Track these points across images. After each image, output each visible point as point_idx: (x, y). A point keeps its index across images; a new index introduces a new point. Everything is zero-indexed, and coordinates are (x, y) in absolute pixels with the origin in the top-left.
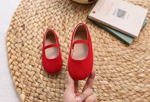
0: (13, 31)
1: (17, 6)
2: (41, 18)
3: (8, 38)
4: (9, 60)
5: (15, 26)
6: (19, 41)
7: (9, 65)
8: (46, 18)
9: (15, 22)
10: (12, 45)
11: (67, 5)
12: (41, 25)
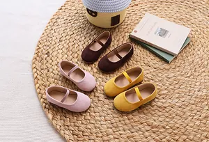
0: (38, 58)
1: (40, 34)
2: (65, 45)
3: (34, 65)
4: (35, 85)
5: (39, 54)
6: (45, 67)
7: (36, 90)
8: (70, 44)
9: (40, 50)
10: (38, 72)
11: (90, 31)
12: (66, 51)
